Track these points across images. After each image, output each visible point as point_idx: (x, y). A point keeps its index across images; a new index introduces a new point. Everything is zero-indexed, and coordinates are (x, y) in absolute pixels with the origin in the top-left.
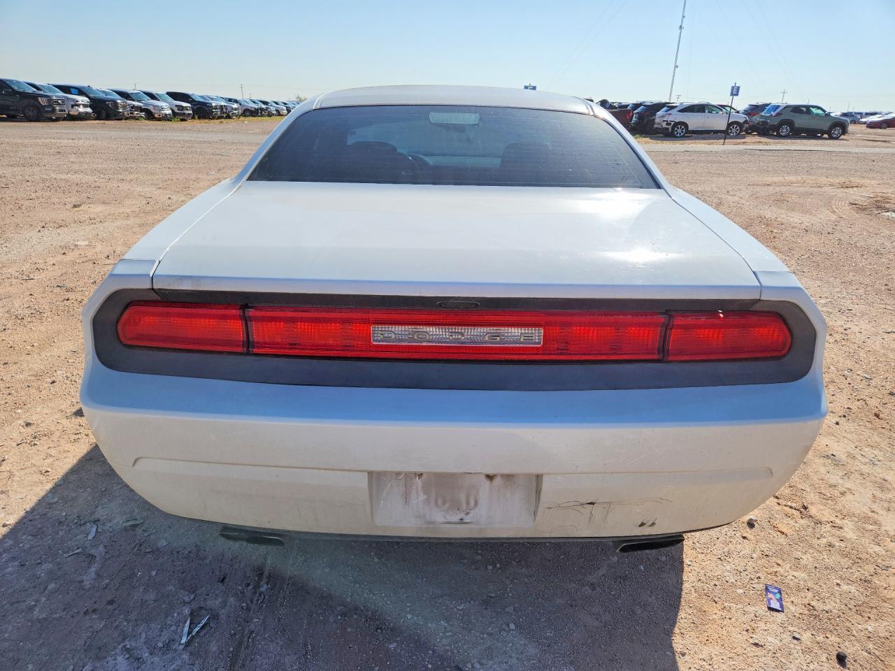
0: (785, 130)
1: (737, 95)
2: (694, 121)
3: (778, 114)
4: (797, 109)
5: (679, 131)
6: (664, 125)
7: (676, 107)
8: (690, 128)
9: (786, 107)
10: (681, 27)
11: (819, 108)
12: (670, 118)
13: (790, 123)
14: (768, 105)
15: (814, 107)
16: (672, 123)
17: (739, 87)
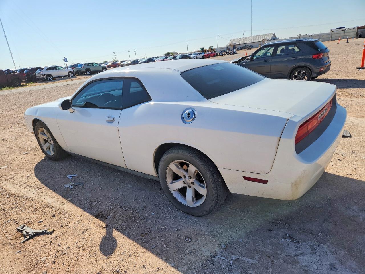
0: (88, 72)
1: (67, 61)
2: (54, 73)
3: (84, 67)
4: (88, 64)
5: (50, 78)
6: (42, 76)
7: (44, 69)
8: (54, 76)
9: (85, 64)
10: (5, 36)
11: (95, 63)
12: (43, 74)
13: (89, 70)
14: (78, 64)
15: (94, 63)
16: (45, 75)
17: (66, 59)
